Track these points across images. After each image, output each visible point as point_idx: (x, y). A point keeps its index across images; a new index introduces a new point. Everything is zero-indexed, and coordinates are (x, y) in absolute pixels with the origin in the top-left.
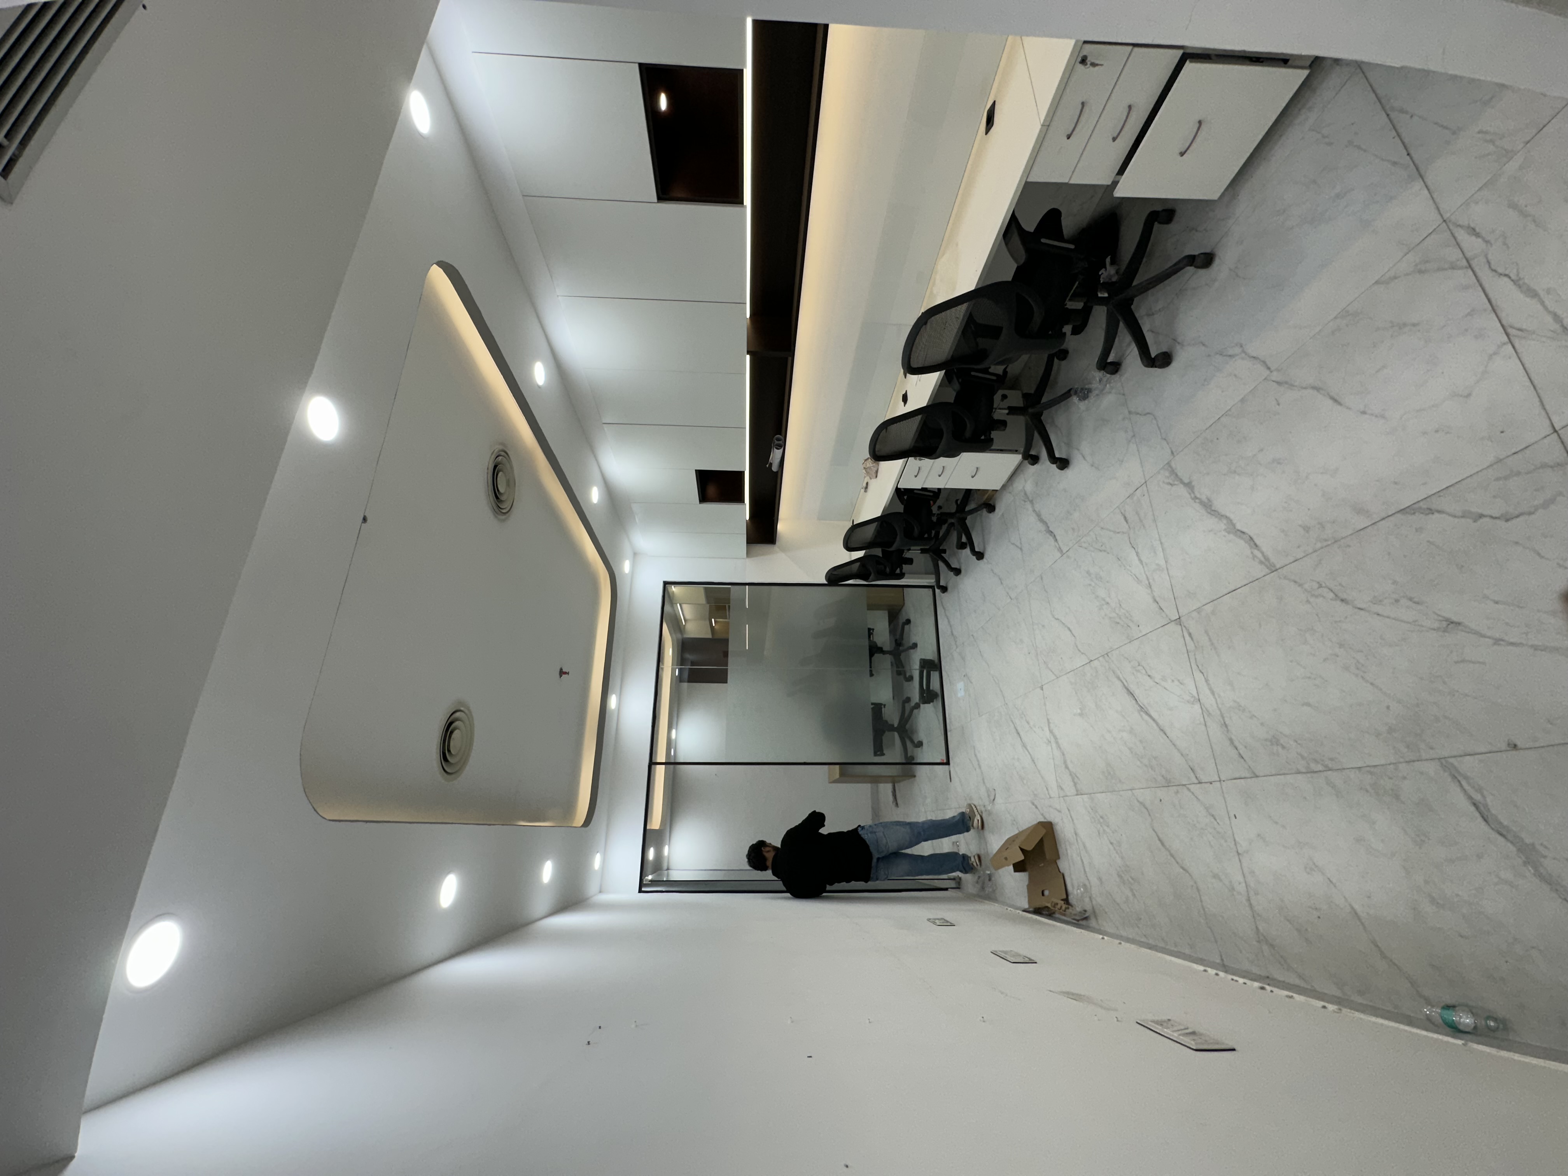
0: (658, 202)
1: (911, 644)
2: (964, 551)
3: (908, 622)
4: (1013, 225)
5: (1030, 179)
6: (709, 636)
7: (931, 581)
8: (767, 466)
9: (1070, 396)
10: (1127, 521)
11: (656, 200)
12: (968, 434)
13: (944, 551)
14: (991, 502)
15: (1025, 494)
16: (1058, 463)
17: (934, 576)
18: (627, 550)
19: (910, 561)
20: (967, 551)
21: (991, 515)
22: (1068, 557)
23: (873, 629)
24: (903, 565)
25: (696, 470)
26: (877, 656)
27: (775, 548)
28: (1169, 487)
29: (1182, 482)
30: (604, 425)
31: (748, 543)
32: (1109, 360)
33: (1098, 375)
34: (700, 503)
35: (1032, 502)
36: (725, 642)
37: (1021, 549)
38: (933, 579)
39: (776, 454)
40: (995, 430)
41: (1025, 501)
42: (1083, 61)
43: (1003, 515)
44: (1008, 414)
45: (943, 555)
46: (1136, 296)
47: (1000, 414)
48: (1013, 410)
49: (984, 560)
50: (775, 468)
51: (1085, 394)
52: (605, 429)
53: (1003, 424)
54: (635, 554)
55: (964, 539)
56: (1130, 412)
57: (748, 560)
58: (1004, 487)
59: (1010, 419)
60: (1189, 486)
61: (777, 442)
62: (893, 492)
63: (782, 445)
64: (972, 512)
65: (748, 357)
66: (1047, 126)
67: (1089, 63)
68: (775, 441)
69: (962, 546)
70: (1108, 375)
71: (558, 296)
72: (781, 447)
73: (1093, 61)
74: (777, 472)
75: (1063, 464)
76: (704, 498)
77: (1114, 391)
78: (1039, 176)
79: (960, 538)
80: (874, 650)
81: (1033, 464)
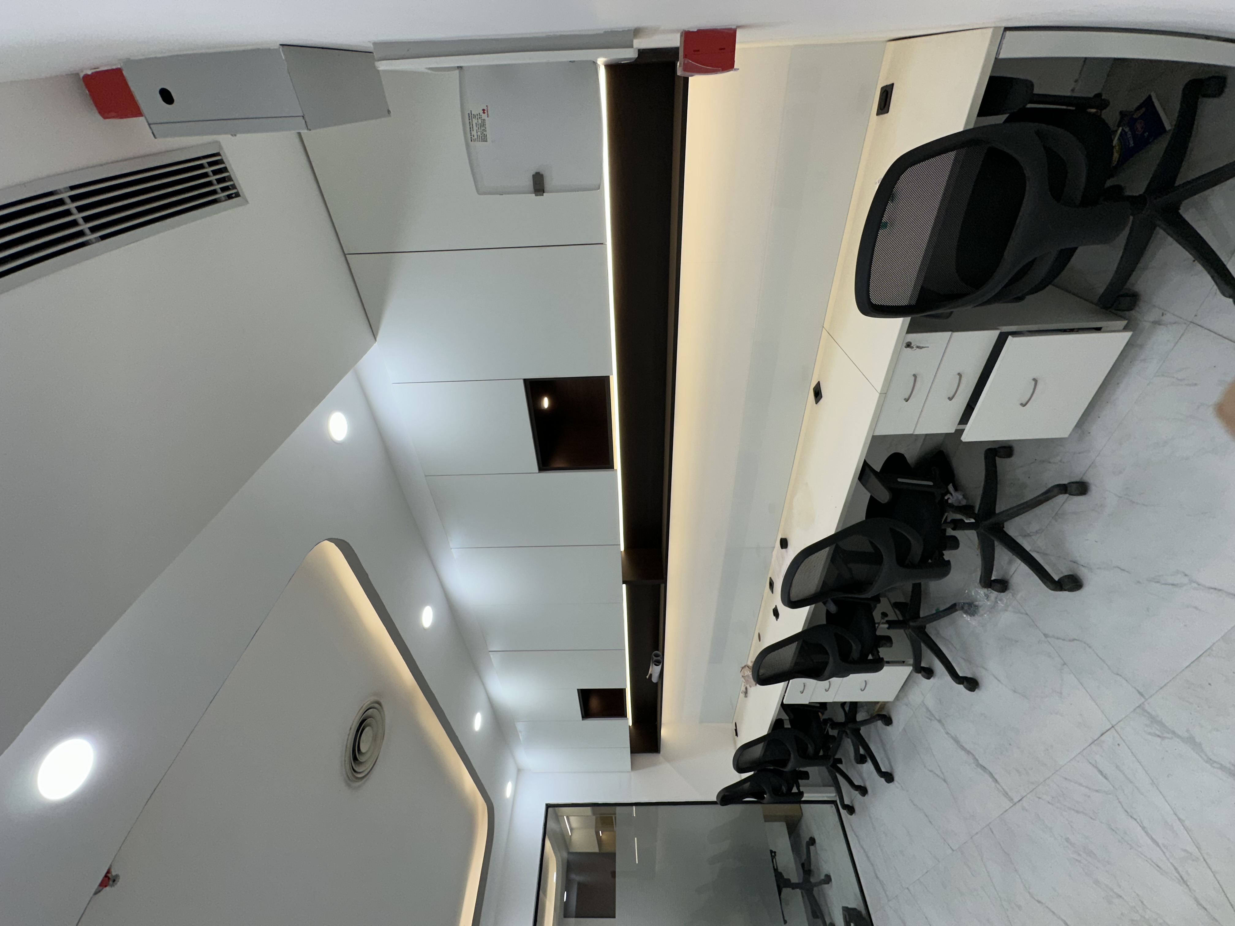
0: (539, 472)
1: (823, 877)
2: (864, 765)
3: (812, 841)
4: (867, 469)
5: (876, 434)
6: (597, 850)
7: (831, 795)
8: (647, 677)
9: (956, 610)
10: (1106, 779)
11: (537, 471)
12: (855, 654)
13: (840, 761)
14: (884, 713)
15: (928, 710)
16: (965, 683)
17: (833, 789)
18: (511, 769)
19: (806, 775)
20: (868, 766)
21: (889, 728)
22: (1024, 809)
23: (775, 852)
24: (800, 781)
25: (578, 690)
26: (786, 891)
27: (659, 757)
28: (1159, 740)
29: (1179, 736)
30: (490, 653)
31: (632, 752)
32: (993, 578)
33: (982, 592)
34: (583, 720)
35: (940, 721)
36: (611, 856)
37: (945, 781)
38: (833, 793)
39: (654, 670)
40: (881, 647)
41: (931, 720)
42: (909, 345)
43: (904, 730)
44: (888, 628)
45: (839, 765)
46: (1006, 521)
47: (882, 629)
48: (892, 624)
49: (895, 782)
50: (655, 679)
51: (971, 608)
52: (492, 656)
53: (887, 641)
54: (519, 770)
55: (862, 751)
56: (1046, 636)
57: (633, 773)
58: (897, 698)
59: (892, 633)
60: (1191, 741)
61: (655, 658)
62: (779, 708)
63: (660, 662)
64: (865, 722)
65: (624, 586)
66: (884, 394)
67: (914, 347)
68: (654, 657)
69: (861, 760)
70: (996, 593)
71: (451, 548)
72: (660, 663)
73: (918, 345)
74: (657, 684)
75: (972, 684)
76: (587, 713)
77: (1010, 608)
78: (884, 430)
79: (857, 751)
80: (782, 882)
81: (929, 678)
